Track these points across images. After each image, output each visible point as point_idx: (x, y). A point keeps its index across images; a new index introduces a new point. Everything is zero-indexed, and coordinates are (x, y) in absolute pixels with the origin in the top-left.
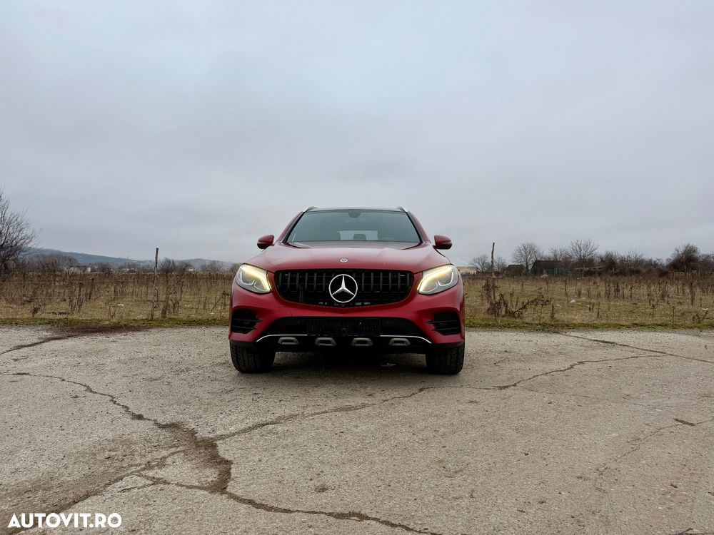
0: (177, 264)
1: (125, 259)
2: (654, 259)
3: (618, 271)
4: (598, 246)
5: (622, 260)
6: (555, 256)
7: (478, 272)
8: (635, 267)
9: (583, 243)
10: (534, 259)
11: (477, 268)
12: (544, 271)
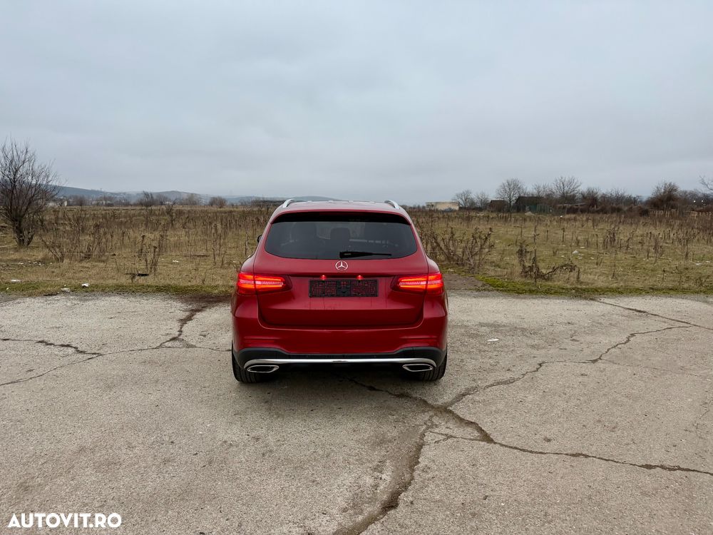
0: (155, 197)
1: (98, 191)
2: (634, 196)
3: (599, 208)
4: (581, 183)
5: (604, 197)
6: (539, 192)
7: (460, 208)
8: (617, 204)
9: (567, 180)
10: (517, 196)
11: (459, 204)
12: (527, 208)
